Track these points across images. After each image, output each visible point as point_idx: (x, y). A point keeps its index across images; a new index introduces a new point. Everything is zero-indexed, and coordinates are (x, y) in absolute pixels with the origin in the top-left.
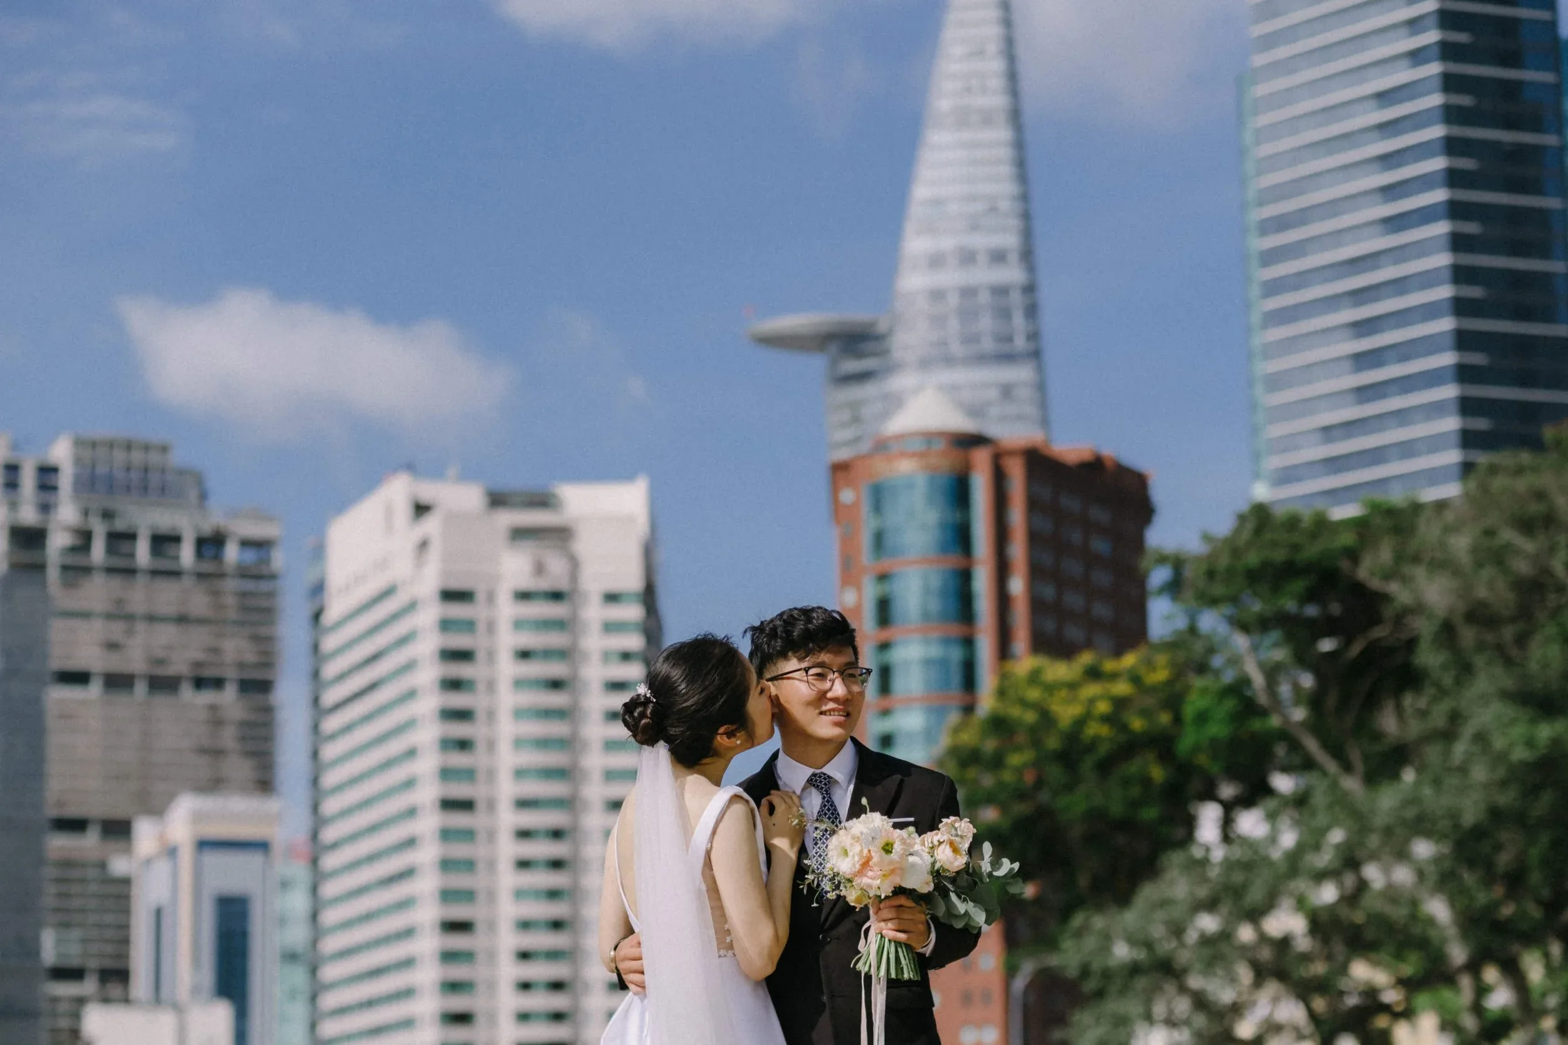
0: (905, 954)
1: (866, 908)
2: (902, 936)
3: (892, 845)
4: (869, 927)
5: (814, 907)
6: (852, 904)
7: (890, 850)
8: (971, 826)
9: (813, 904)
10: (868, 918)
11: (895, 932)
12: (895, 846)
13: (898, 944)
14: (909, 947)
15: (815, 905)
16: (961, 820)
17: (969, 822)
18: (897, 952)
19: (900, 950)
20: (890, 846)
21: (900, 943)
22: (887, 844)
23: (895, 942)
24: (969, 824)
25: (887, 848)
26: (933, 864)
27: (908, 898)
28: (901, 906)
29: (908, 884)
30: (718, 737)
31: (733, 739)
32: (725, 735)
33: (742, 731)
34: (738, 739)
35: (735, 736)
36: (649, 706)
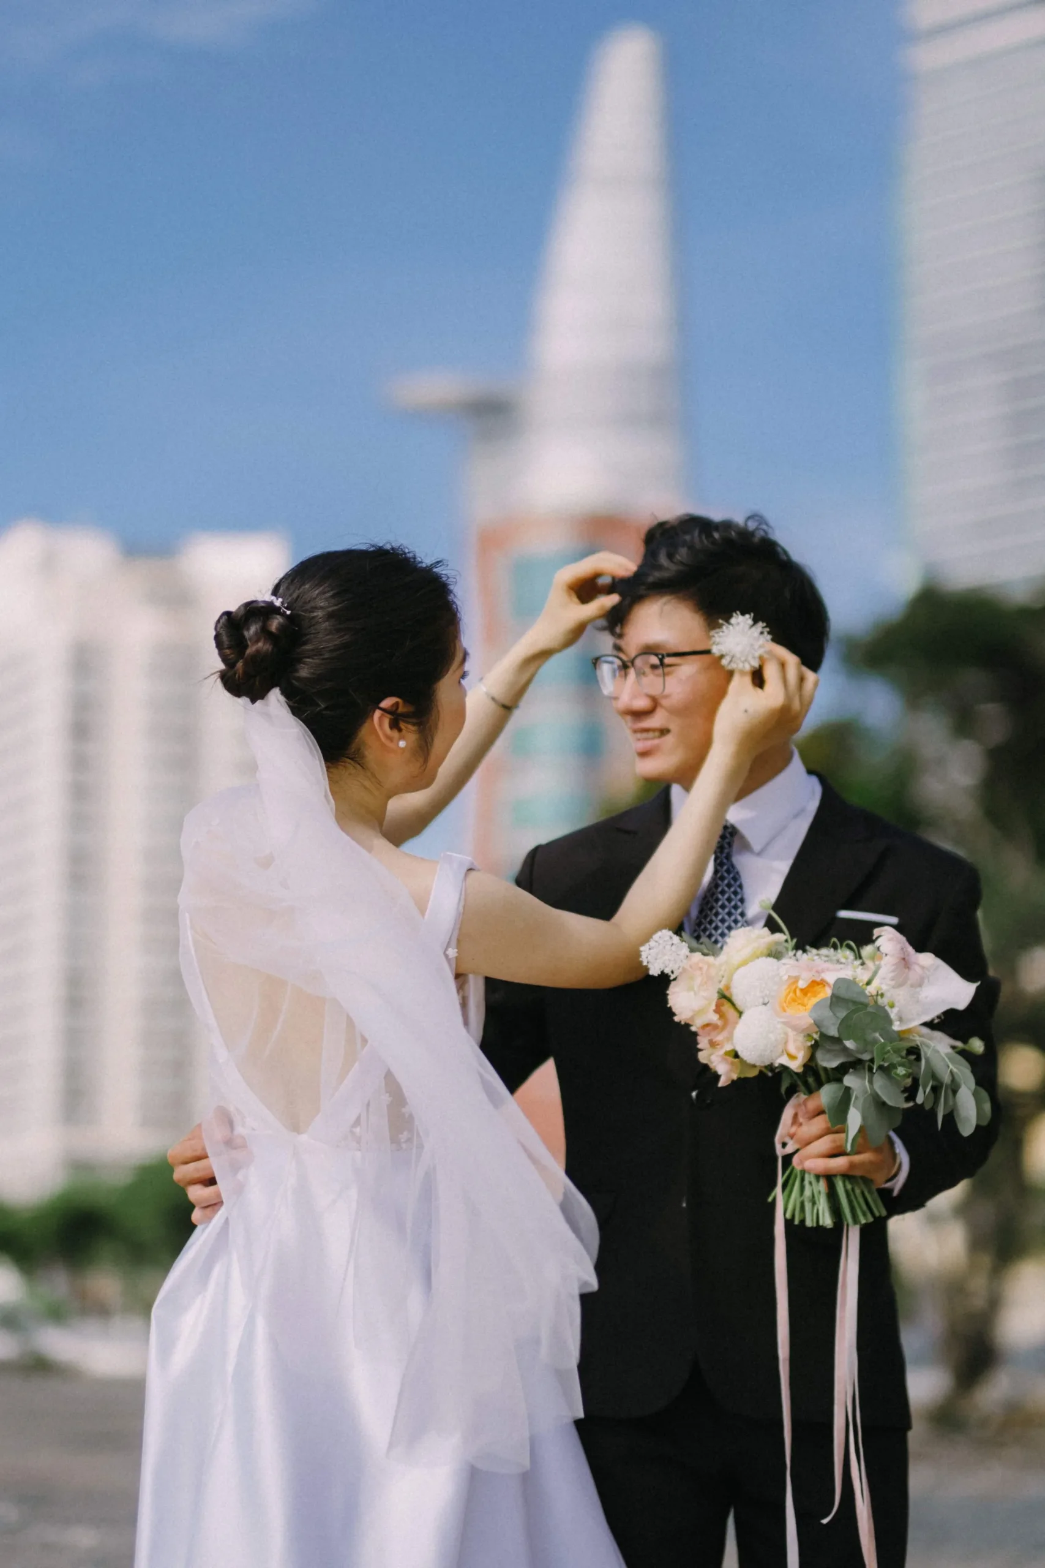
30: (378, 714)
31: (395, 734)
32: (389, 716)
33: (414, 724)
34: (402, 738)
35: (400, 730)
36: (276, 618)
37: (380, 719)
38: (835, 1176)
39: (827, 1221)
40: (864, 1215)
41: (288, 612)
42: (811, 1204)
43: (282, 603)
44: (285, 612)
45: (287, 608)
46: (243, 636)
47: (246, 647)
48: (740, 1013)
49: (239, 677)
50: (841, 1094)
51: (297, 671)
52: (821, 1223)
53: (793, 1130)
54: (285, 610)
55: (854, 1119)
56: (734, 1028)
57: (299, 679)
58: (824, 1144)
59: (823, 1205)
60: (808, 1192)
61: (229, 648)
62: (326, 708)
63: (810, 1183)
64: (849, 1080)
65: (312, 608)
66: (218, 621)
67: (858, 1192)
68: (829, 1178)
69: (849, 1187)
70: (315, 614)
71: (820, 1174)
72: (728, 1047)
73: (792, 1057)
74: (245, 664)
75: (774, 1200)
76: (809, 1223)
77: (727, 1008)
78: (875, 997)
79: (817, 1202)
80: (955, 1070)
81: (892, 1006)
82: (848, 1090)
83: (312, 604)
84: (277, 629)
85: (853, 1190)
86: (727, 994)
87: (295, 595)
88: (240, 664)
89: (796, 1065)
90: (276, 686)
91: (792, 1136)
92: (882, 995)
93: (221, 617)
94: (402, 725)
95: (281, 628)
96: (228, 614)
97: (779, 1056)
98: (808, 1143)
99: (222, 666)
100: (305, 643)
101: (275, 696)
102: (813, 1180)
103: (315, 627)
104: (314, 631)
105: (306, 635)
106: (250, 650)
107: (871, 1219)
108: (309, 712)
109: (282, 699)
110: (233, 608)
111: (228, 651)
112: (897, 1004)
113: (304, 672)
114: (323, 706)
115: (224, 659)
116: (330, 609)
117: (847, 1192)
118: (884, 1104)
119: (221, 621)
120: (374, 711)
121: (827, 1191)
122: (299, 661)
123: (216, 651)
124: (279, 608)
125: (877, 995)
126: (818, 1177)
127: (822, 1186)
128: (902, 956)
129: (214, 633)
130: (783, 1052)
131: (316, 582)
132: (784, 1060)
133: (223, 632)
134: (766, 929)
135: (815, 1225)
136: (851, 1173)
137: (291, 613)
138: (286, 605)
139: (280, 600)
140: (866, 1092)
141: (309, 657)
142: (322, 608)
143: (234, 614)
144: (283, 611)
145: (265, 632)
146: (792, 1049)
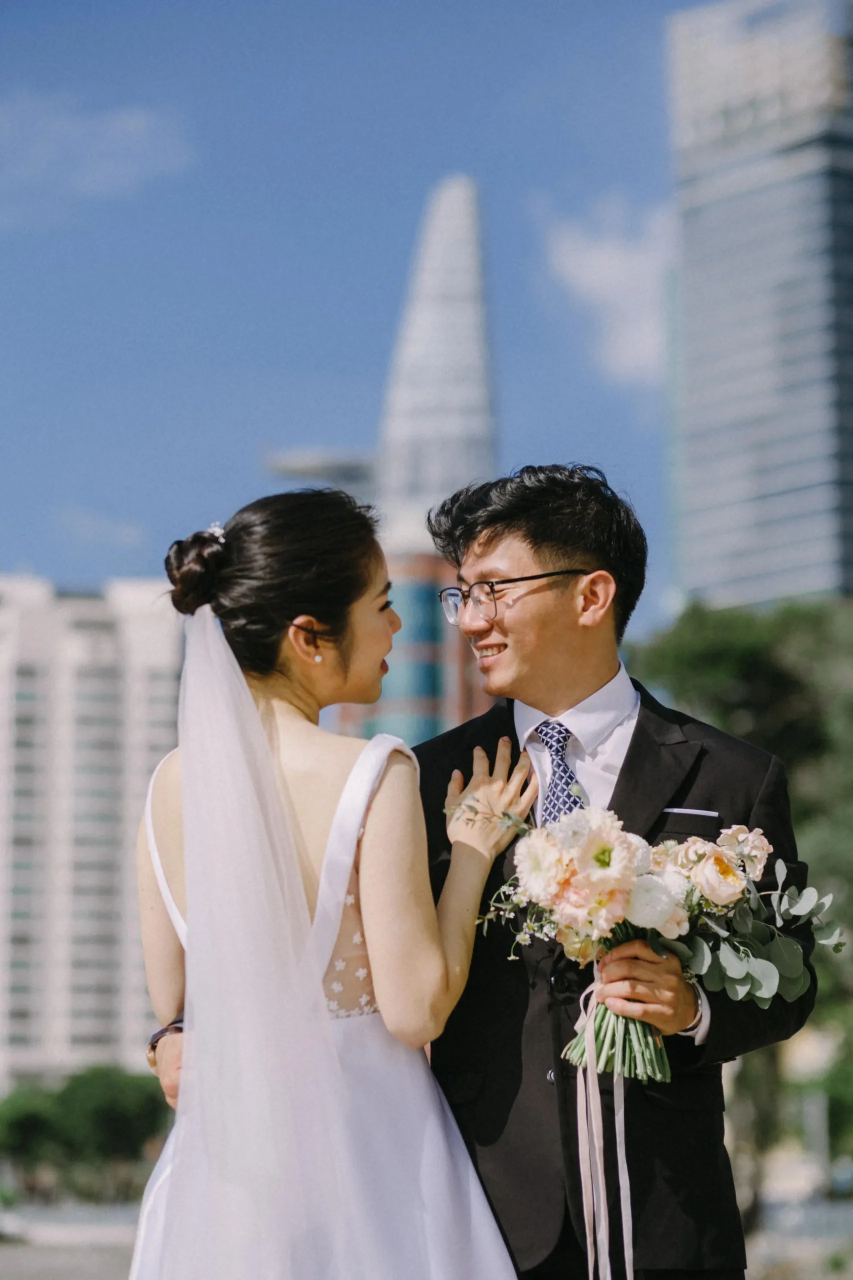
0: (641, 1035)
1: (590, 965)
2: (635, 1009)
3: (610, 852)
4: (592, 992)
5: (513, 961)
6: (573, 959)
7: (607, 860)
8: (766, 841)
9: (510, 956)
10: (592, 980)
11: (625, 1002)
12: (614, 855)
13: (628, 1020)
14: (648, 1028)
15: (512, 957)
16: (751, 830)
17: (762, 834)
18: (627, 1031)
19: (631, 1027)
20: (607, 854)
21: (634, 1021)
22: (603, 852)
23: (624, 1017)
24: (763, 837)
25: (601, 857)
26: (690, 893)
27: (646, 945)
28: (636, 958)
29: (641, 919)
30: (292, 629)
32: (304, 633)
34: (318, 654)
36: (212, 546)
37: (295, 635)
49: (182, 596)
61: (176, 569)
96: (180, 542)
99: (171, 588)
101: (206, 611)
109: (213, 615)
115: (173, 581)
119: (174, 548)
120: (288, 627)
124: (218, 538)
133: (173, 557)
143: (184, 542)
145: (200, 556)
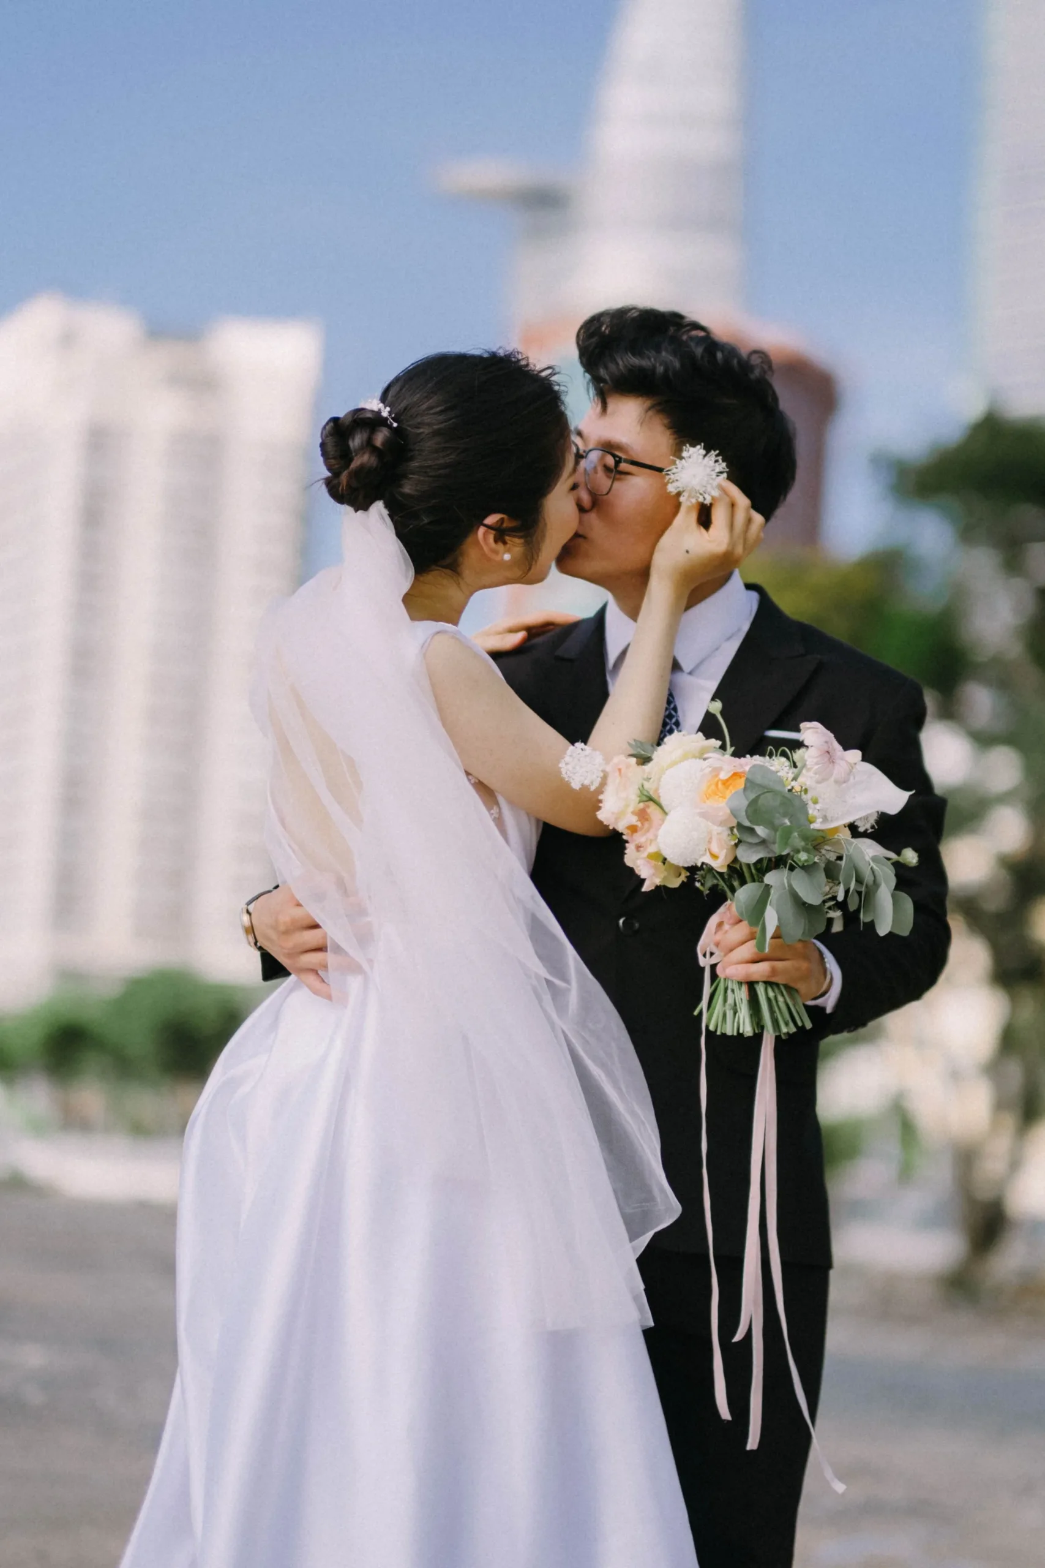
30: (482, 530)
31: (500, 547)
32: (493, 532)
33: (520, 537)
34: (509, 551)
35: (505, 543)
36: (381, 431)
37: (485, 534)
38: (757, 982)
39: (748, 1030)
40: (787, 1024)
41: (395, 425)
42: (732, 1012)
43: (390, 413)
44: (392, 424)
45: (394, 419)
46: (348, 446)
47: (351, 460)
48: (666, 813)
49: (343, 488)
50: (760, 892)
51: (401, 486)
52: (741, 1031)
53: (718, 937)
54: (392, 421)
55: (771, 919)
56: (658, 829)
57: (403, 495)
58: (748, 950)
59: (744, 1012)
60: (730, 1001)
61: (334, 458)
62: (429, 523)
63: (733, 991)
64: (770, 878)
65: (419, 423)
66: (324, 428)
67: (780, 999)
68: (751, 985)
69: (771, 994)
70: (421, 430)
71: (743, 981)
72: (652, 849)
73: (715, 857)
74: (350, 475)
75: (701, 1013)
76: (729, 1031)
77: (652, 809)
78: (799, 793)
79: (739, 1010)
80: (875, 867)
81: (816, 802)
82: (768, 887)
83: (419, 420)
84: (383, 444)
85: (776, 998)
86: (655, 797)
87: (403, 405)
88: (344, 477)
89: (720, 864)
90: (380, 499)
91: (717, 945)
92: (806, 791)
93: (327, 424)
94: (507, 538)
95: (387, 442)
96: (335, 420)
97: (703, 855)
98: (731, 950)
99: (328, 474)
100: (412, 459)
101: (378, 508)
102: (736, 987)
103: (421, 444)
104: (417, 448)
105: (411, 450)
106: (354, 465)
107: (793, 1029)
108: (411, 526)
109: (385, 512)
110: (341, 414)
111: (332, 461)
112: (820, 800)
113: (407, 489)
114: (426, 520)
115: (329, 469)
116: (436, 427)
117: (769, 1000)
118: (804, 903)
119: (327, 427)
120: (478, 529)
121: (748, 999)
122: (404, 476)
123: (321, 459)
124: (386, 419)
125: (801, 791)
126: (740, 983)
127: (743, 994)
128: (826, 749)
129: (320, 441)
130: (706, 851)
131: (425, 394)
132: (707, 859)
133: (329, 440)
134: (700, 734)
135: (735, 1034)
136: (773, 980)
137: (398, 426)
138: (393, 416)
139: (388, 409)
140: (785, 888)
141: (413, 474)
142: (429, 424)
143: (342, 420)
144: (390, 422)
145: (369, 444)
146: (715, 849)
